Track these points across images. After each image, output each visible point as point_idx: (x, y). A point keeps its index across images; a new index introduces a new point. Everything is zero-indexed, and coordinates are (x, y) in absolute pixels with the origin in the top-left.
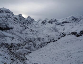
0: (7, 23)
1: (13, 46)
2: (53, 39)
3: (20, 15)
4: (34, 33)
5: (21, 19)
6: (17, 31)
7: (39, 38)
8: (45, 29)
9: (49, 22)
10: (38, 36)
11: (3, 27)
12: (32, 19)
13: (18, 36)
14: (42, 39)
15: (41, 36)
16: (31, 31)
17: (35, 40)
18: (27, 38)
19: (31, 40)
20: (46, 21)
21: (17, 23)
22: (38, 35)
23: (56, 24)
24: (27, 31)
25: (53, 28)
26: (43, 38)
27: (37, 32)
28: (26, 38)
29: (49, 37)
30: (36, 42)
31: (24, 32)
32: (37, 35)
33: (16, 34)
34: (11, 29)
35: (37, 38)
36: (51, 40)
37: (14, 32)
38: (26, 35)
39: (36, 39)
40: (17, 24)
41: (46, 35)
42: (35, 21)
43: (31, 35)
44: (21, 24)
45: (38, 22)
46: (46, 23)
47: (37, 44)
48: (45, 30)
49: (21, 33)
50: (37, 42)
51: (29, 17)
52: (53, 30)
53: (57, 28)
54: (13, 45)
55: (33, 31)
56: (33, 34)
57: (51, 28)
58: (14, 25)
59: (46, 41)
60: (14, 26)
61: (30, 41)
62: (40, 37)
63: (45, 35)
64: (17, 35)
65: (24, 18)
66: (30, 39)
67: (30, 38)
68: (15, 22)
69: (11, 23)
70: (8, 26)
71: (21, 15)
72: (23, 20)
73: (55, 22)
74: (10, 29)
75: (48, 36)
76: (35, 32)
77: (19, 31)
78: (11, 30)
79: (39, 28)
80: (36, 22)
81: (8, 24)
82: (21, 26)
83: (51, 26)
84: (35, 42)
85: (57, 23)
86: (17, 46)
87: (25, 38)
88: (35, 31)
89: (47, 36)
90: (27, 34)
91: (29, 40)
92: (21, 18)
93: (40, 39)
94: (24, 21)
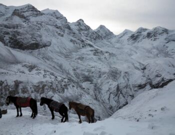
0: (38, 33)
1: (20, 91)
2: (157, 76)
3: (80, 21)
4: (102, 57)
5: (81, 29)
6: (58, 52)
7: (113, 72)
8: (137, 51)
9: (149, 35)
10: (113, 66)
11: (25, 42)
12: (109, 31)
13: (58, 63)
14: (122, 74)
15: (122, 67)
16: (96, 52)
17: (100, 77)
18: (78, 71)
19: (91, 74)
20: (140, 33)
21: (62, 33)
22: (114, 62)
23: (166, 39)
24: (85, 53)
25: (157, 49)
26: (127, 71)
27: (111, 55)
28: (77, 68)
29: (146, 71)
30: (102, 83)
31: (75, 55)
32: (109, 64)
33: (51, 58)
34: (45, 46)
35: (107, 71)
36: (151, 77)
37: (50, 54)
38: (80, 61)
39: (104, 73)
40: (62, 36)
41: (137, 65)
42: (115, 36)
43: (95, 62)
44: (73, 36)
45: (122, 37)
46: (141, 37)
47: (105, 88)
48: (136, 53)
49: (66, 56)
50: (107, 81)
51: (102, 27)
52: (157, 54)
53: (168, 49)
54: (21, 87)
55: (101, 51)
56: (99, 59)
57: (152, 49)
58: (54, 37)
59: (135, 81)
60: (54, 41)
61: (87, 79)
62: (118, 67)
63: (133, 64)
64: (55, 60)
65: (88, 28)
66: (87, 74)
67: (89, 71)
68: (57, 32)
69: (47, 34)
70: (38, 39)
71: (83, 21)
72: (86, 32)
73: (165, 36)
74: (42, 48)
75: (142, 67)
76: (107, 55)
77: (64, 51)
78: (44, 48)
79: (121, 48)
80: (117, 38)
81: (40, 36)
82: (71, 41)
83: (153, 44)
84: (99, 81)
85: (170, 36)
86: (35, 91)
87: (74, 70)
88: (107, 52)
89: (139, 67)
90: (81, 58)
91: (84, 75)
92: (82, 27)
93: (116, 73)
94: (88, 34)
